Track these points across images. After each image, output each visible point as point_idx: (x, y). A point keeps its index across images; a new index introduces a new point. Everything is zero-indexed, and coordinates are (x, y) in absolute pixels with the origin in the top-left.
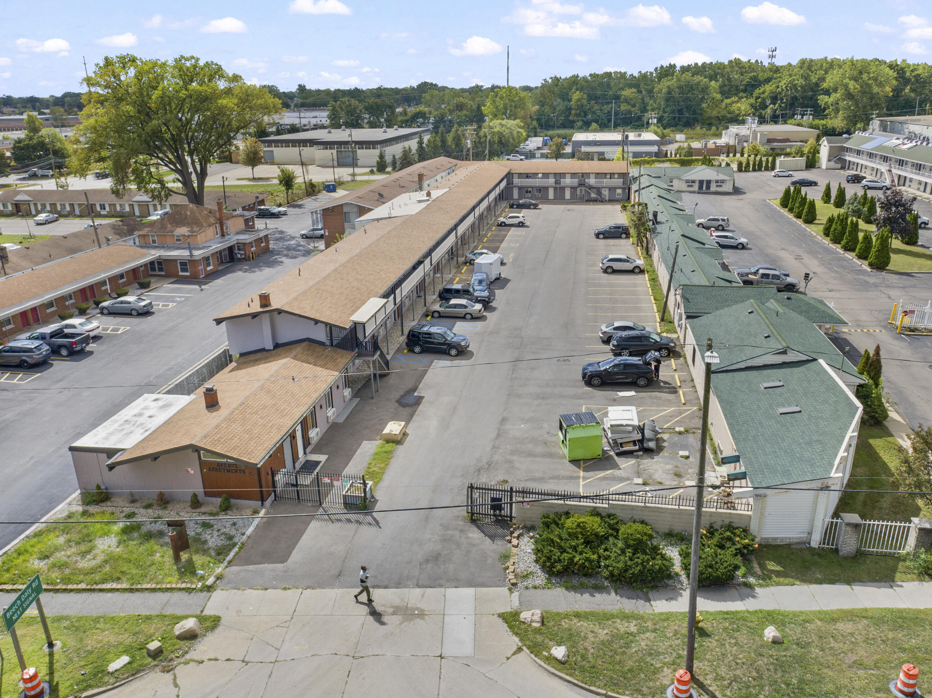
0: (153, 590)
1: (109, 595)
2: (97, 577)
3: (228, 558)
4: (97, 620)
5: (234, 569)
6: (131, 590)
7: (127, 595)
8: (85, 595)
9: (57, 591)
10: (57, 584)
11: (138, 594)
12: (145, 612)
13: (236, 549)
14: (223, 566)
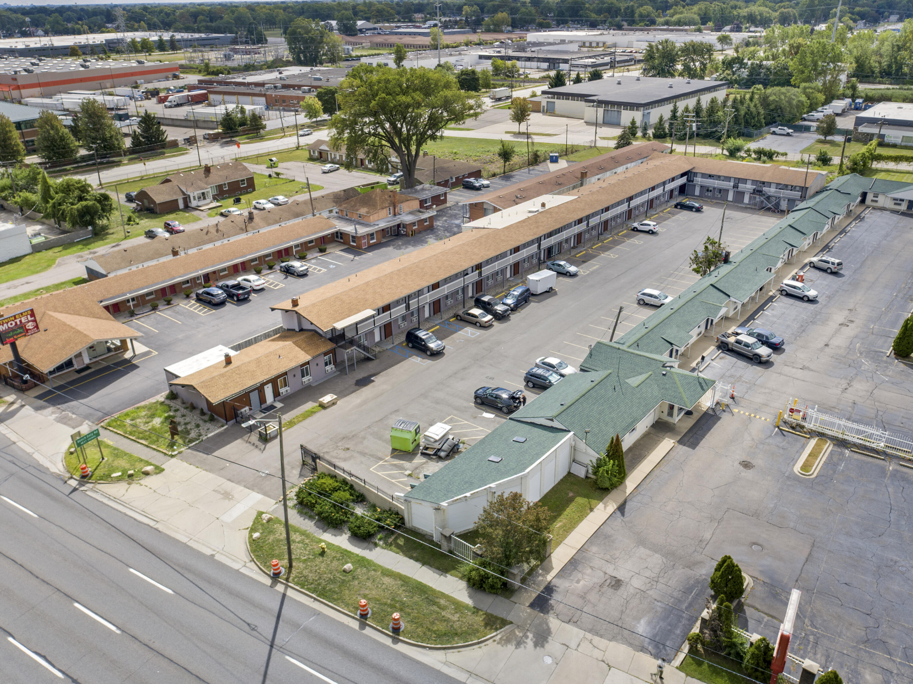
0: (154, 449)
1: (139, 445)
2: (141, 435)
3: (191, 445)
4: (126, 454)
5: (189, 451)
6: (147, 446)
7: (145, 448)
8: (132, 442)
9: (125, 437)
10: (126, 433)
11: (148, 449)
12: (143, 458)
13: (197, 442)
14: (186, 448)
